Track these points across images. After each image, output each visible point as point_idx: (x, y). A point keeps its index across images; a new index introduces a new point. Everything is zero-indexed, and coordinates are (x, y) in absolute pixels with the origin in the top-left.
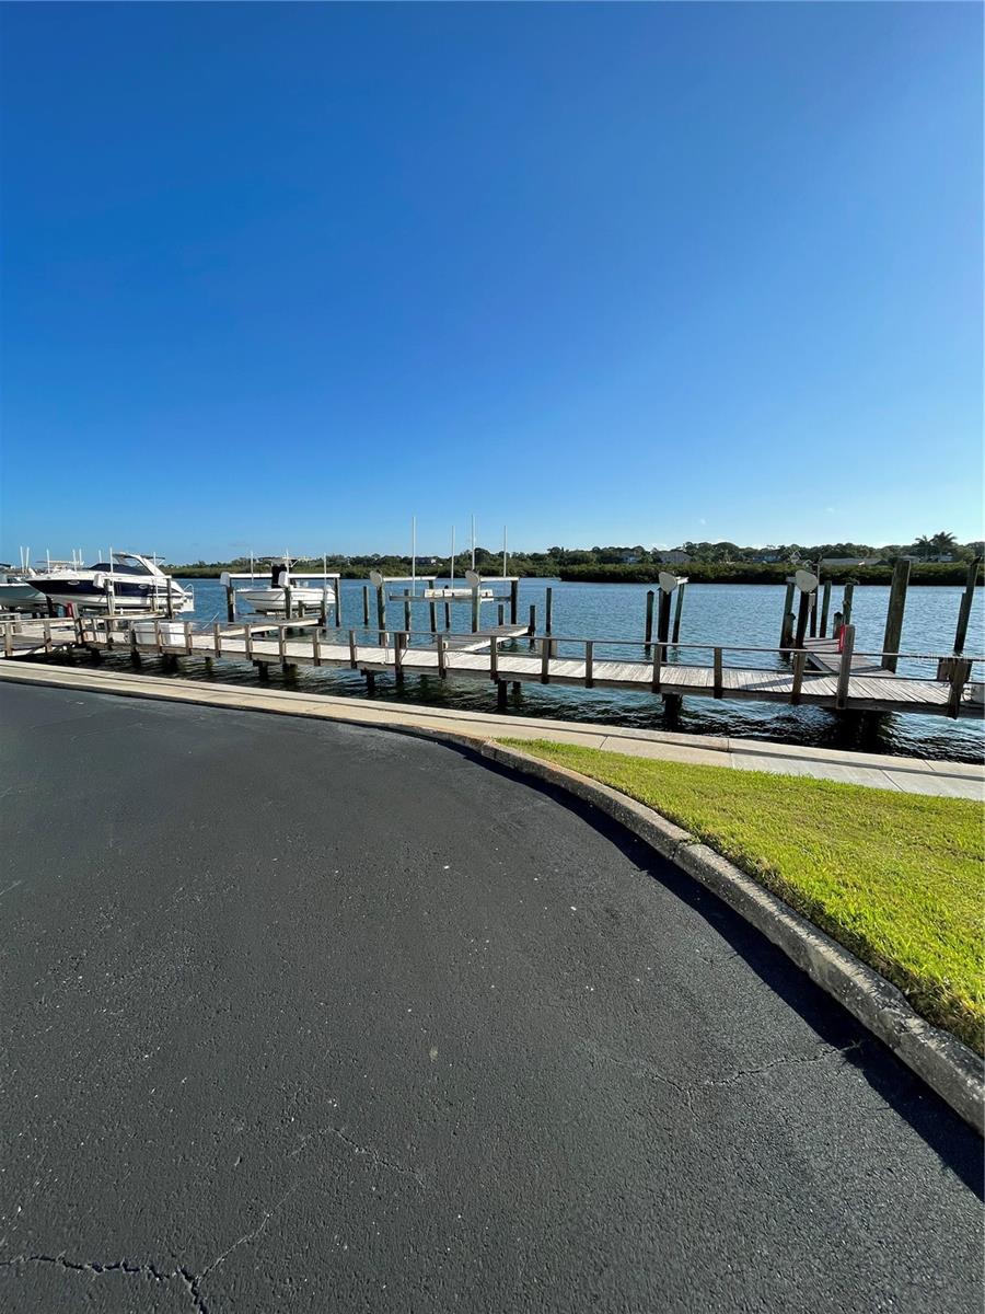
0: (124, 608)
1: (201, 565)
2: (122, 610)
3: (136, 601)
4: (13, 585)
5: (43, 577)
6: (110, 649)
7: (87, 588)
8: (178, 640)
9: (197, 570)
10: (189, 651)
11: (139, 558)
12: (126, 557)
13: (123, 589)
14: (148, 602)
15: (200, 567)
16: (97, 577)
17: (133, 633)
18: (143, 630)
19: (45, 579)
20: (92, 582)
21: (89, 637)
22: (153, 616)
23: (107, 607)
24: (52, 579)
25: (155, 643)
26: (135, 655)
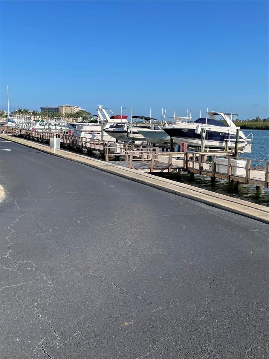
0: (210, 148)
1: (257, 120)
2: (208, 149)
3: (216, 143)
4: (157, 131)
5: (170, 127)
6: (200, 174)
7: (192, 134)
8: (241, 172)
9: (254, 123)
10: (247, 180)
11: (222, 114)
12: (215, 114)
13: (211, 136)
14: (224, 144)
15: (256, 121)
16: (198, 127)
17: (215, 165)
18: (221, 163)
19: (172, 128)
20: (195, 130)
21: (190, 165)
22: (225, 154)
23: (200, 147)
24: (176, 127)
25: (227, 172)
26: (213, 179)
